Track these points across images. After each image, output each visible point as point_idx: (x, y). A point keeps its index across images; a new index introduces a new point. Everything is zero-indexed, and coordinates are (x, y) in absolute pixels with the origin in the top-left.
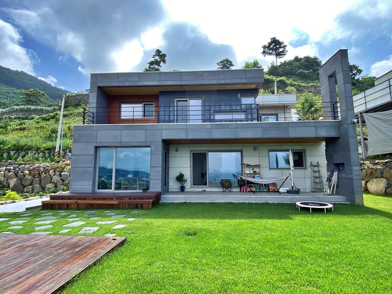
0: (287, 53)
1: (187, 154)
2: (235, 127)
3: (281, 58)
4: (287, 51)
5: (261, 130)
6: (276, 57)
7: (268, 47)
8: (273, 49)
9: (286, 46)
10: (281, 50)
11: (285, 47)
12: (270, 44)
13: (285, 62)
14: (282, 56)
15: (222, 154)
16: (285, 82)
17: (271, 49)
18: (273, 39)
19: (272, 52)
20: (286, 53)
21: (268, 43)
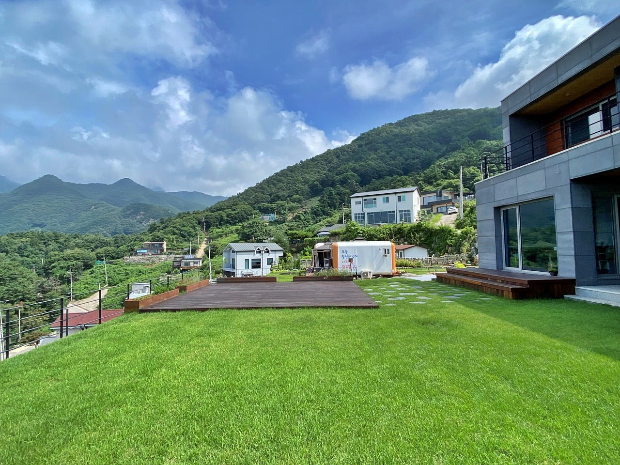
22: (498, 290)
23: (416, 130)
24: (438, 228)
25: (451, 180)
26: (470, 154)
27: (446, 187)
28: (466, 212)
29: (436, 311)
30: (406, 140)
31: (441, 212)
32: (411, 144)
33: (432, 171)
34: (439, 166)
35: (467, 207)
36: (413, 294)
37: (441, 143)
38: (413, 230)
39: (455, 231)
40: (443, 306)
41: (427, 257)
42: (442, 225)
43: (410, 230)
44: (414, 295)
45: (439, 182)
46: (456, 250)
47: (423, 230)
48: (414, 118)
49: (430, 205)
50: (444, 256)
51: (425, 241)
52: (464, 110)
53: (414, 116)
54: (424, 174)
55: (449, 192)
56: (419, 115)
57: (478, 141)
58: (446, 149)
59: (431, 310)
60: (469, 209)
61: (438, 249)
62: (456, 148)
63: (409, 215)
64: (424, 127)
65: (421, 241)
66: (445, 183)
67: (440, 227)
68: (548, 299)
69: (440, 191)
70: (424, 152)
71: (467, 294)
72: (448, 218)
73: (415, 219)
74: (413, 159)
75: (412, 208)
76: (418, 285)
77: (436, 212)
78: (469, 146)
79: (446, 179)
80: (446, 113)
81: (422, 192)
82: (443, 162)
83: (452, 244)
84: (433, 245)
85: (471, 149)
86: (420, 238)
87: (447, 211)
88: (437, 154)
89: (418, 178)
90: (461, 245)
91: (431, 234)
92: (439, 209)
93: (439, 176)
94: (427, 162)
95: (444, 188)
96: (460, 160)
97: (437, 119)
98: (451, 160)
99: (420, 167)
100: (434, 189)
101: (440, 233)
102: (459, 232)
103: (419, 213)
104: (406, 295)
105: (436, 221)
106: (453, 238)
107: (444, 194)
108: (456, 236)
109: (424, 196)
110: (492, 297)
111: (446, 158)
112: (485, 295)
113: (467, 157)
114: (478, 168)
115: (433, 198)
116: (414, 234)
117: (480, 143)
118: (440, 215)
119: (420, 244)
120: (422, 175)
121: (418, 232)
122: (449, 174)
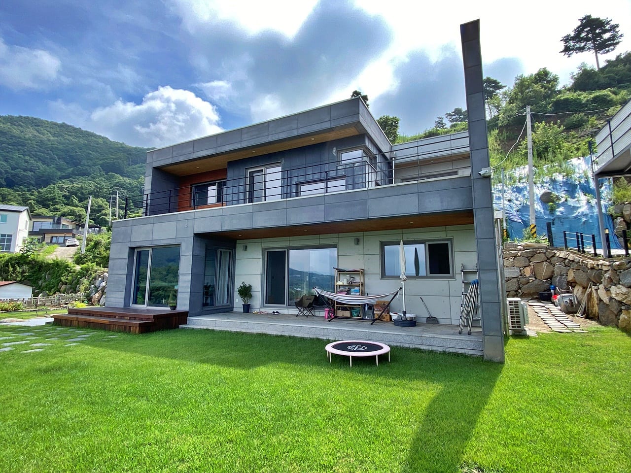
0: (622, 39)
1: (258, 255)
2: (285, 207)
3: (608, 51)
4: (621, 36)
5: (324, 208)
6: (595, 54)
7: (577, 37)
8: (587, 39)
9: (617, 26)
10: (606, 36)
11: (614, 28)
12: (579, 31)
13: (618, 57)
14: (612, 47)
15: (310, 252)
16: (609, 98)
17: (583, 39)
18: (584, 19)
19: (585, 45)
20: (620, 40)
21: (575, 30)
22: (125, 326)
23: (35, 136)
24: (50, 262)
25: (74, 208)
26: (100, 185)
27: (66, 214)
28: (89, 247)
29: (61, 356)
30: (18, 144)
31: (58, 243)
32: (24, 152)
33: (50, 191)
34: (61, 189)
35: (91, 241)
36: (23, 342)
37: (67, 163)
38: (14, 262)
39: (73, 267)
40: (67, 350)
41: (30, 297)
42: (57, 259)
43: (7, 262)
44: (26, 344)
45: (58, 206)
46: (71, 288)
47: (28, 263)
48: (35, 121)
49: (43, 232)
50: (55, 296)
51: (29, 276)
52: (100, 136)
53: (35, 119)
54: (39, 192)
55: (70, 221)
56: (42, 121)
57: (110, 173)
58: (73, 171)
59: (54, 357)
60: (92, 243)
61: (46, 287)
62: (84, 174)
63: (9, 241)
64: (47, 137)
65: (23, 276)
66: (66, 209)
67: (54, 261)
68: (167, 330)
69: (58, 218)
70: (42, 167)
71: (93, 334)
72: (65, 250)
73: (17, 248)
74: (25, 170)
75: (16, 233)
76: (28, 331)
77: (49, 242)
78: (101, 176)
79: (67, 204)
80: (78, 132)
81: (33, 215)
82: (66, 184)
83: (67, 281)
84: (40, 282)
85: (101, 180)
86: (23, 272)
87: (64, 243)
88: (59, 174)
89: (29, 196)
90: (78, 282)
91: (39, 269)
92: (54, 239)
93: (59, 199)
94: (44, 179)
95: (64, 215)
96: (88, 188)
97: (66, 134)
98: (77, 185)
99: (33, 182)
100: (50, 214)
101: (53, 268)
102: (78, 268)
103: (24, 241)
104: (13, 345)
105: (49, 253)
106: (70, 274)
107: (63, 222)
108: (75, 272)
109: (35, 220)
110: (120, 334)
111: (71, 181)
112: (112, 333)
113: (96, 187)
114: (107, 201)
115: (47, 224)
116: (13, 267)
117: (112, 177)
118: (56, 245)
119: (21, 280)
120: (36, 193)
121: (20, 264)
122: (72, 201)
